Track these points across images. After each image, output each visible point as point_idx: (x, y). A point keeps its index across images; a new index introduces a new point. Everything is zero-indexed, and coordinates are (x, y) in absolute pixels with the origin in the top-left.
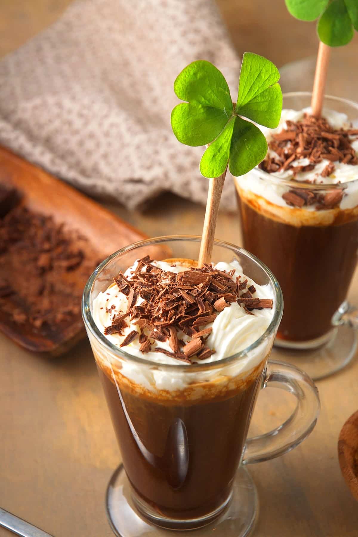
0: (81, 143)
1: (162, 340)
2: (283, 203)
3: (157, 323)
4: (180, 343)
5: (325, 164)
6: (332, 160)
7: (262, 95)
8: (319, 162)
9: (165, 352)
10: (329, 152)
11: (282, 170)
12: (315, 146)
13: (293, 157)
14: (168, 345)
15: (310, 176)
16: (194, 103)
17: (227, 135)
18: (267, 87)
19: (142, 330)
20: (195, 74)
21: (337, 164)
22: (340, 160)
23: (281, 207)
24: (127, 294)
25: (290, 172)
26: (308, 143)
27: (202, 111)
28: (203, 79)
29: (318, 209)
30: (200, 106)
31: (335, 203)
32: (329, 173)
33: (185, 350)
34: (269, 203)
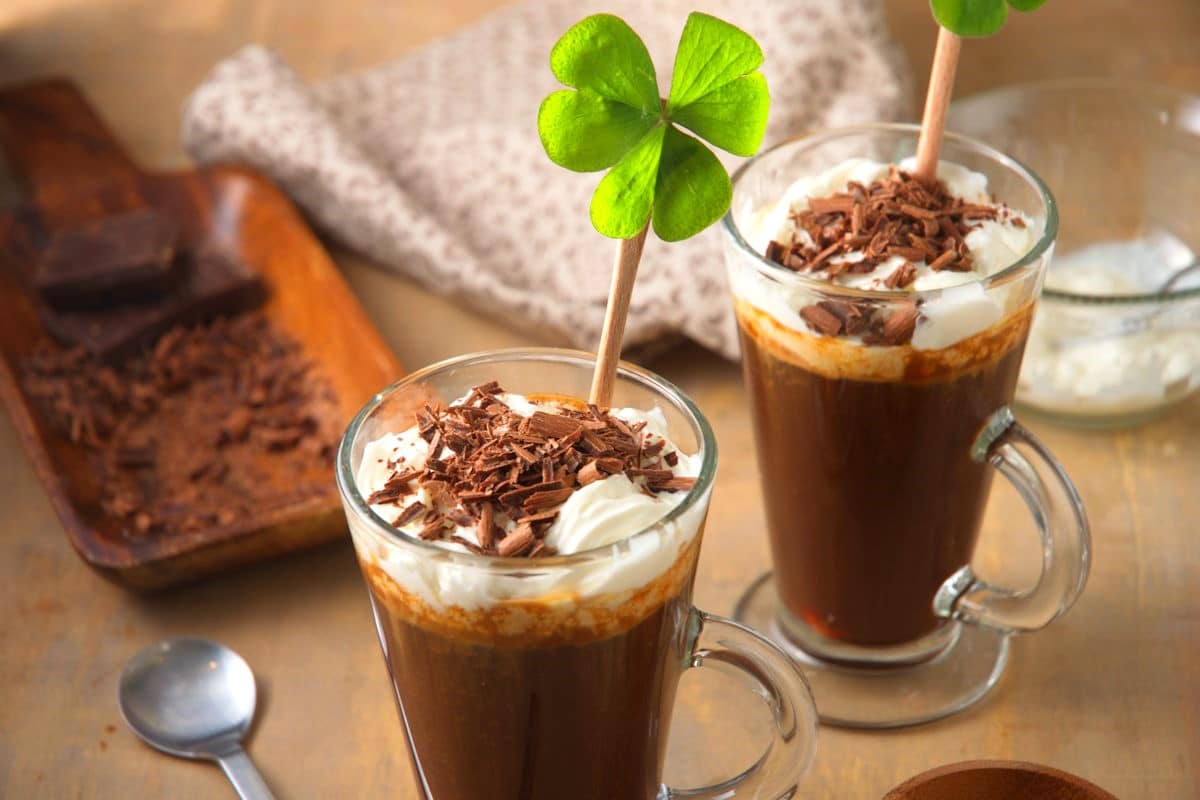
0: (529, 225)
1: (464, 523)
2: (800, 325)
3: (465, 494)
4: (496, 533)
5: (896, 263)
6: (912, 259)
7: (725, 89)
8: (885, 260)
9: (466, 544)
10: (908, 243)
11: (808, 270)
12: (881, 227)
13: (834, 247)
14: (473, 534)
15: (864, 283)
16: (587, 92)
17: (647, 159)
18: (734, 75)
19: (434, 503)
20: (594, 39)
21: (921, 266)
22: (929, 261)
23: (798, 334)
24: (429, 441)
25: (824, 275)
26: (869, 224)
27: (602, 108)
28: (607, 49)
29: (869, 342)
30: (600, 99)
31: (903, 335)
32: (902, 281)
33: (503, 545)
34: (778, 325)
